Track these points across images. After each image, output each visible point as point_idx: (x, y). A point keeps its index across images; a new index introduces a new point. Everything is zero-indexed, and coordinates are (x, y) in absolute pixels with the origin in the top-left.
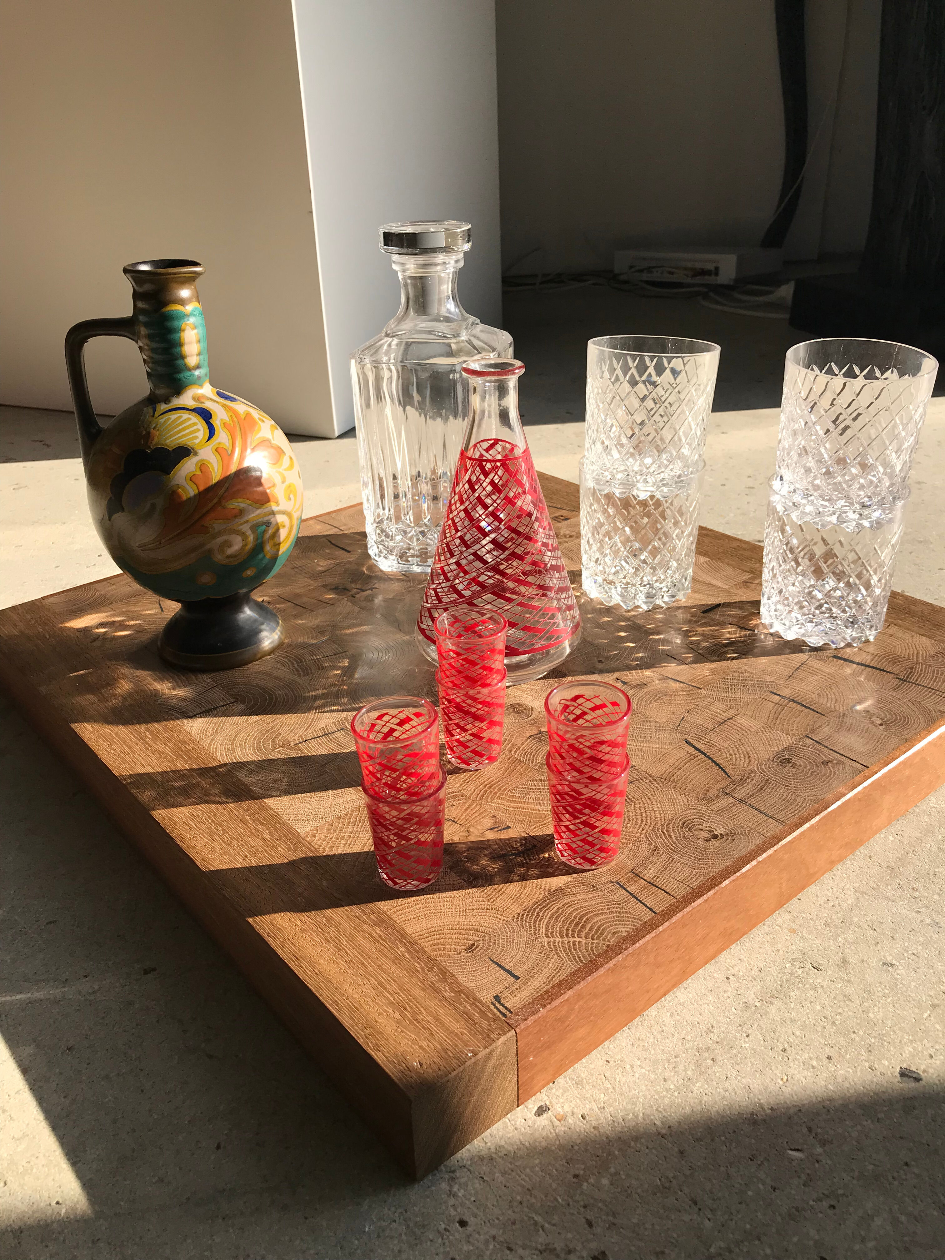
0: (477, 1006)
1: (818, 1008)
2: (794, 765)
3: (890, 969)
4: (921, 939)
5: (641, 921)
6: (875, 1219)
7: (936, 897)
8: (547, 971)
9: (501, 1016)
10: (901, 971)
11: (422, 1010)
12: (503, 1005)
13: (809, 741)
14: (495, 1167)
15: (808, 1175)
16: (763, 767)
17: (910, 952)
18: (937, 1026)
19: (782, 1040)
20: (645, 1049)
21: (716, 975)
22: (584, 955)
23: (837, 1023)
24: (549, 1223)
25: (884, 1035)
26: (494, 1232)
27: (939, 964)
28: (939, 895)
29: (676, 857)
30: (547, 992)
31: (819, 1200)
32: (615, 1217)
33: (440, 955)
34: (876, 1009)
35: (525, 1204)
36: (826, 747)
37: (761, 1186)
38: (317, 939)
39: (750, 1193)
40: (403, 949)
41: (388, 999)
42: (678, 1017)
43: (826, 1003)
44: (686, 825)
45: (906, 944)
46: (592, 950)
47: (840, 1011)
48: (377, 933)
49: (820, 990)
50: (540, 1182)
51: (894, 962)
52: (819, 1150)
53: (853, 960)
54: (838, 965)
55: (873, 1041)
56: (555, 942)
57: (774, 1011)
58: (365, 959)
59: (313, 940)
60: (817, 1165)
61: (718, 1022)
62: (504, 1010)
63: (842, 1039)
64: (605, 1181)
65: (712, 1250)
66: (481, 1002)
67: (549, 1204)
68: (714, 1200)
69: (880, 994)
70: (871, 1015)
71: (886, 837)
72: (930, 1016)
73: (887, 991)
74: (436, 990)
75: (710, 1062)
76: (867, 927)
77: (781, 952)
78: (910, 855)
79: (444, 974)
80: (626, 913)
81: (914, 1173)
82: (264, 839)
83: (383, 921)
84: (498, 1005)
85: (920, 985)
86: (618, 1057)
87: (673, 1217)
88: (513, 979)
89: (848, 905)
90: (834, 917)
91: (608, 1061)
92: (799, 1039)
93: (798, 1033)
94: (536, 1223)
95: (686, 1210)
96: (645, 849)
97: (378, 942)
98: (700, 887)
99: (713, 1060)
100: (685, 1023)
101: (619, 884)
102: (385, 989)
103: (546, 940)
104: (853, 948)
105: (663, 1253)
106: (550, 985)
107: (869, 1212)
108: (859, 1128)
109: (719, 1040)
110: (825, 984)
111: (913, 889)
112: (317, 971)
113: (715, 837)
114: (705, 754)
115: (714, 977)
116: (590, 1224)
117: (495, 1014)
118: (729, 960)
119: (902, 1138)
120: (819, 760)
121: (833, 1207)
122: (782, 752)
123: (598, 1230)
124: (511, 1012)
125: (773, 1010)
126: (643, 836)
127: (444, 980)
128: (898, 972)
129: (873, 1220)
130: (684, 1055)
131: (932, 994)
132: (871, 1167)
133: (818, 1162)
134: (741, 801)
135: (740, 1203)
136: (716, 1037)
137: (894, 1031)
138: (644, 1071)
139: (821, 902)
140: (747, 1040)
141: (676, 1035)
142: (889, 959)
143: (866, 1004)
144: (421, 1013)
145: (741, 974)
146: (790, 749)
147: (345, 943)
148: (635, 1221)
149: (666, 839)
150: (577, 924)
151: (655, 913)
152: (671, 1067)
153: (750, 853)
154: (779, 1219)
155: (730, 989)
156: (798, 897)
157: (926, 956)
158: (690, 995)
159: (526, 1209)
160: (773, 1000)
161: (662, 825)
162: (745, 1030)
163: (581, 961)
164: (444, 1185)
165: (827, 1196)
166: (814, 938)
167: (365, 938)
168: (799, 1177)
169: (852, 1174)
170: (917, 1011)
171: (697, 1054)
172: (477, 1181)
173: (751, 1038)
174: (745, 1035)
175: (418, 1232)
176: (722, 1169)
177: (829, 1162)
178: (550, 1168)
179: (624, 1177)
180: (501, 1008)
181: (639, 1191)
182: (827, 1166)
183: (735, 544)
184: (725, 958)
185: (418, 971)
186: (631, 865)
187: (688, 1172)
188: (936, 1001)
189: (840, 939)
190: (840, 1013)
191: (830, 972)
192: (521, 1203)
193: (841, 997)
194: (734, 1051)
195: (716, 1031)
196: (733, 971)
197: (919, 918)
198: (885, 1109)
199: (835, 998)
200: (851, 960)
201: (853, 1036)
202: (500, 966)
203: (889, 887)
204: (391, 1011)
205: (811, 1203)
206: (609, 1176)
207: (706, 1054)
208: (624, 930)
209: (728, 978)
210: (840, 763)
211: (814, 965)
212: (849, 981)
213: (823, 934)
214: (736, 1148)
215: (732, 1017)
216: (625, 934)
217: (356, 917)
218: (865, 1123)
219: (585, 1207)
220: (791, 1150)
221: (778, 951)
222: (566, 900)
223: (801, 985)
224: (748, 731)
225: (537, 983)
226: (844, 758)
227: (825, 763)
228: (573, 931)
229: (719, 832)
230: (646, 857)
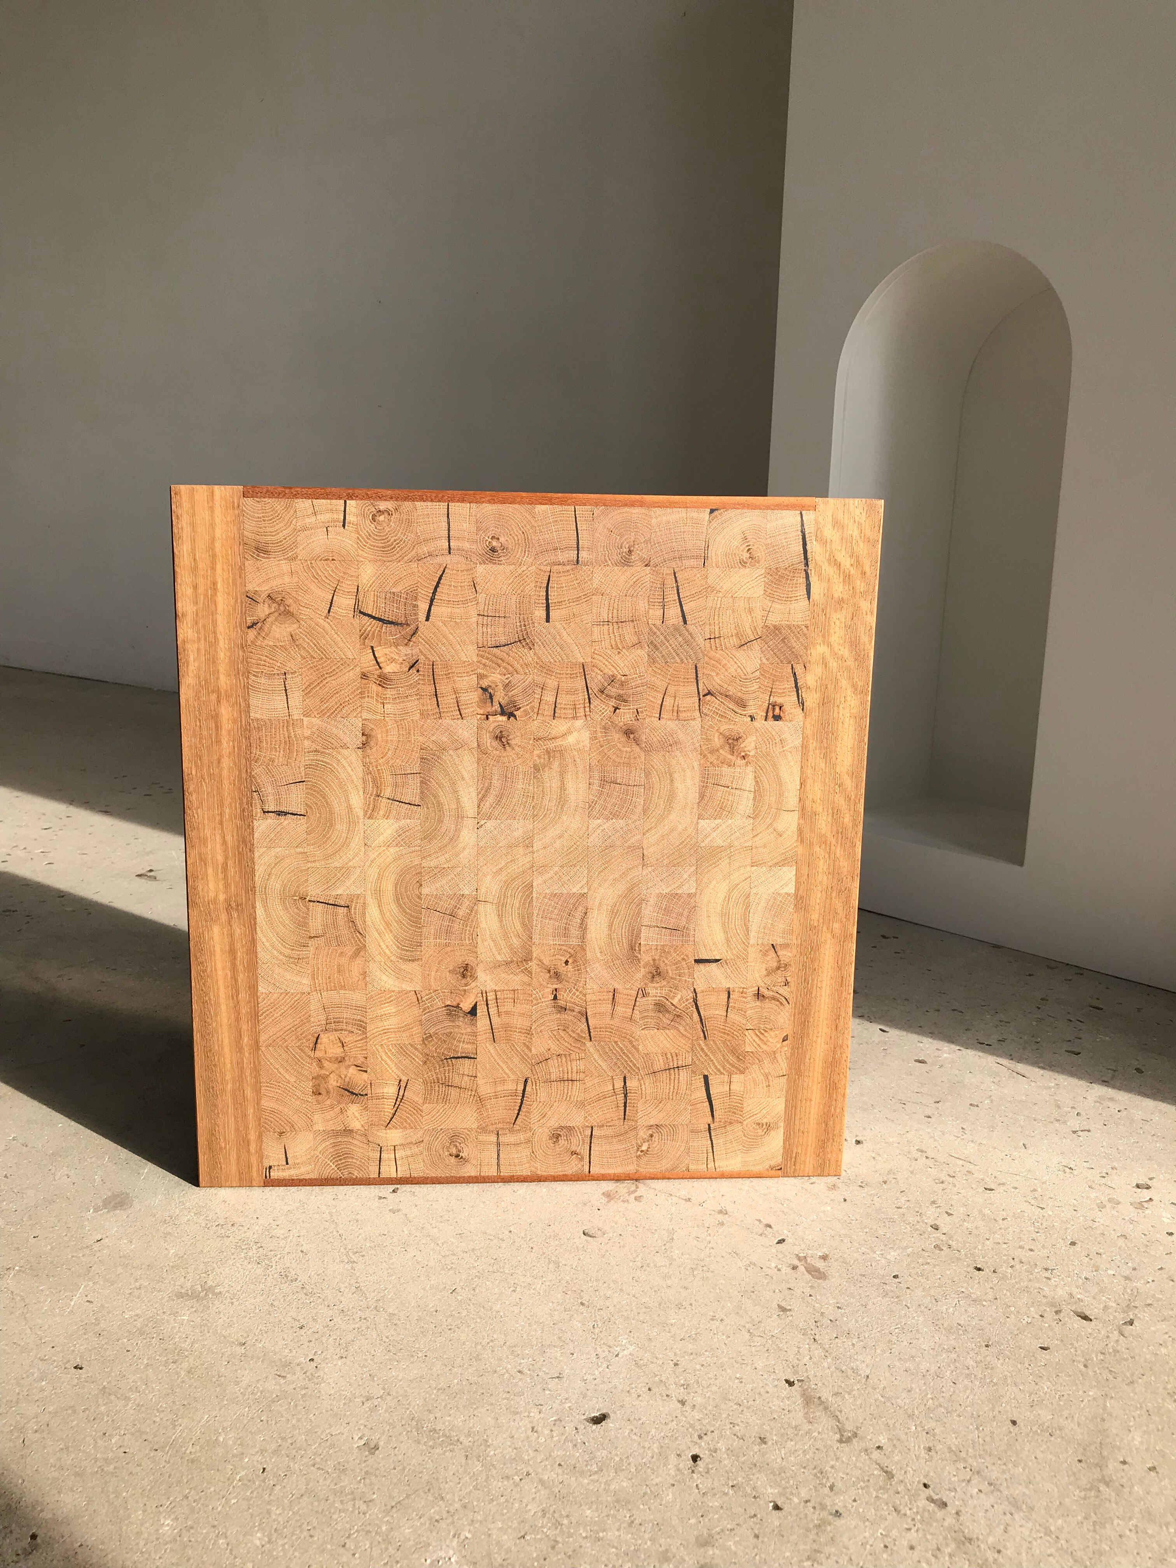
0: (259, 1165)
2: (557, 1141)
5: (368, 1176)
8: (303, 1170)
9: (264, 1177)
12: (270, 1172)
16: (539, 1131)
22: (326, 1173)
29: (424, 1153)
30: (293, 1180)
33: (265, 1127)
36: (591, 1143)
40: (252, 1111)
44: (453, 1139)
46: (332, 1174)
48: (248, 1092)
56: (320, 1158)
58: (231, 1104)
62: (268, 1175)
66: (262, 1164)
74: (249, 1144)
79: (259, 1139)
80: (367, 1167)
83: (255, 1088)
88: (285, 1163)
96: (415, 1139)
97: (244, 1098)
98: (415, 1178)
101: (381, 1148)
102: (228, 1127)
103: (318, 1154)
106: (298, 1177)
112: (206, 1094)
113: (457, 1156)
114: (523, 1096)
117: (262, 1174)
120: (574, 1148)
124: (270, 1178)
126: (425, 1129)
127: (256, 1142)
144: (234, 1151)
146: (570, 1129)
147: (229, 1087)
149: (433, 1140)
150: (340, 1155)
151: (379, 1176)
153: (460, 1177)
161: (441, 1129)
163: (322, 1176)
180: (268, 1173)
202: (286, 1152)
208: (356, 1174)
210: (582, 1159)
216: (354, 1177)
225: (294, 1173)
226: (588, 1157)
227: (574, 1153)
228: (334, 1158)
229: (463, 1155)
230: (411, 1143)
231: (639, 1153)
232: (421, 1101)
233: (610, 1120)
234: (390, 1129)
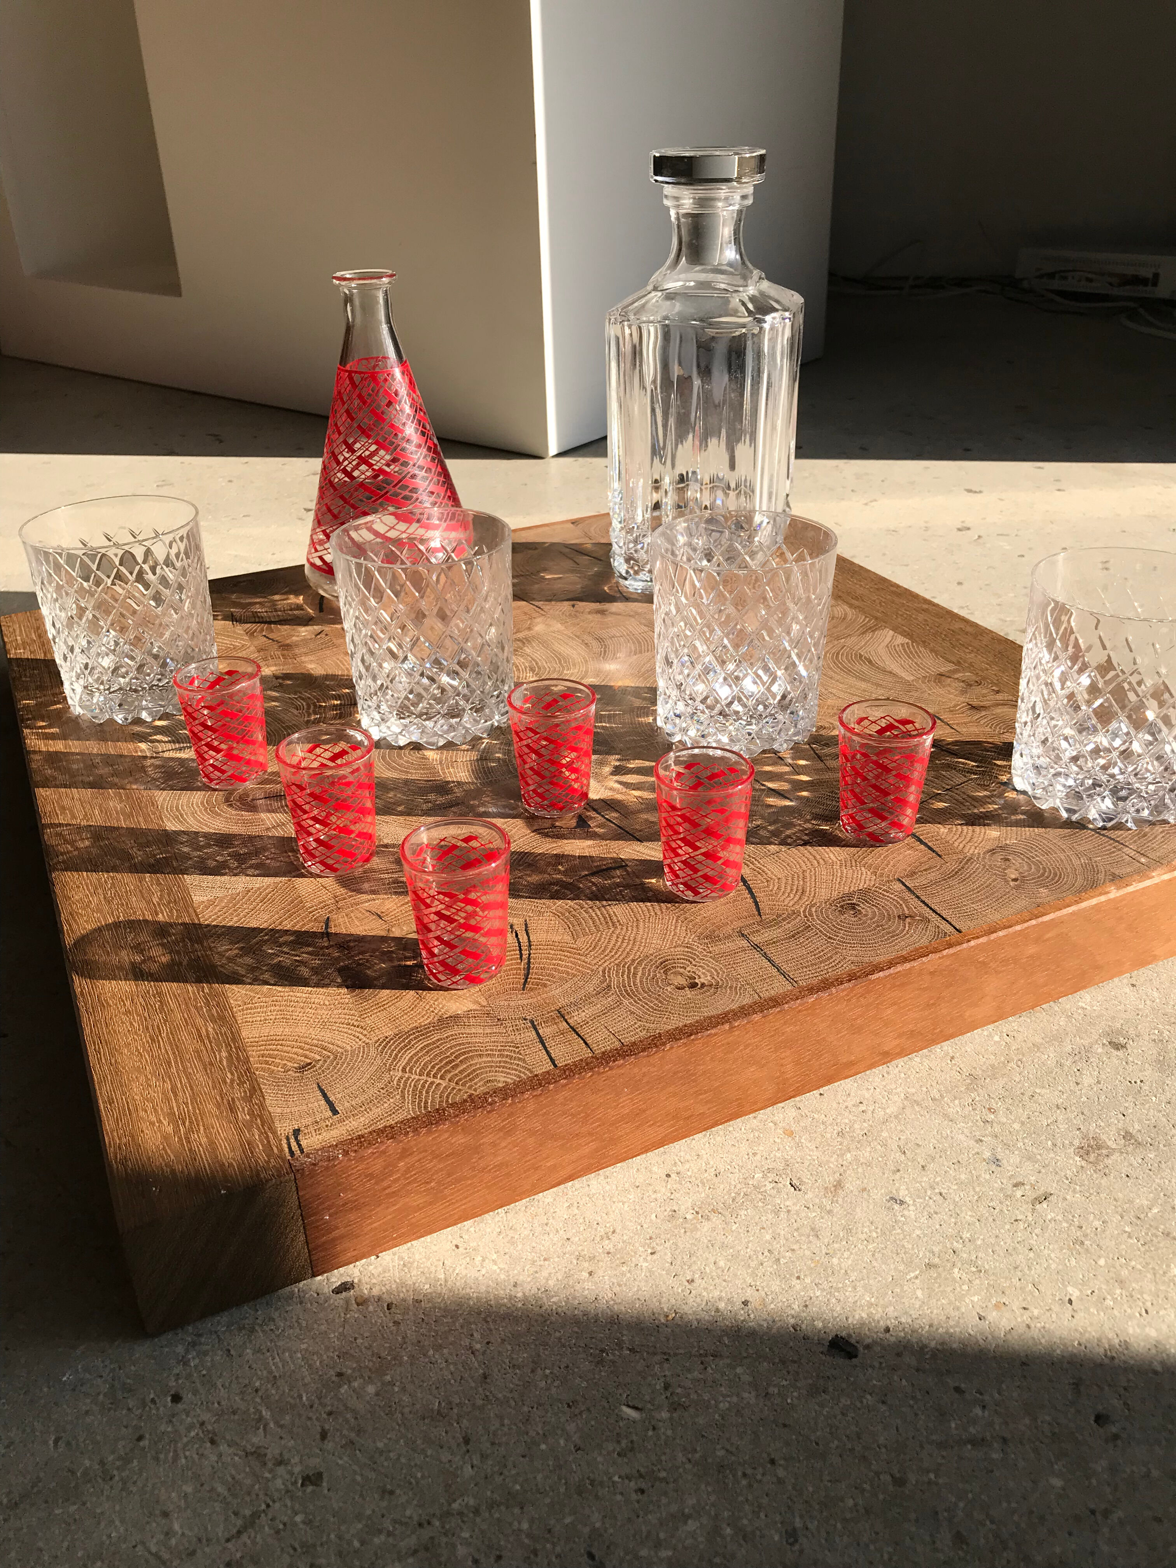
0: (267, 1138)
1: (768, 1237)
2: (857, 913)
3: (896, 1207)
4: (963, 1177)
5: (531, 1072)
6: (690, 1522)
7: (1016, 1126)
8: (377, 1111)
9: (287, 1154)
10: (911, 1213)
11: (202, 1128)
12: (298, 1142)
13: (898, 886)
14: (251, 1341)
15: (632, 1442)
16: (813, 909)
17: (937, 1191)
18: (919, 1293)
19: (694, 1268)
20: (512, 1242)
21: (655, 1169)
22: (434, 1100)
23: (782, 1261)
24: (277, 1423)
25: (838, 1290)
26: (206, 1416)
27: (969, 1213)
28: (1023, 1123)
29: (626, 1003)
30: (361, 1137)
31: (629, 1478)
32: (358, 1435)
33: (263, 1070)
34: (846, 1254)
35: (260, 1393)
36: (918, 897)
37: (562, 1442)
38: (136, 1025)
39: (543, 1447)
40: (224, 1054)
41: (171, 1108)
42: (576, 1211)
43: (782, 1233)
44: (666, 966)
45: (938, 1179)
46: (448, 1097)
47: (795, 1247)
48: (207, 1030)
49: (783, 1215)
50: (294, 1371)
51: (907, 1199)
52: (665, 1415)
53: (851, 1185)
54: (826, 1188)
55: (818, 1293)
56: (408, 1079)
57: (706, 1229)
58: (175, 1057)
59: (131, 1024)
60: (650, 1433)
61: (624, 1228)
62: (295, 1148)
63: (778, 1283)
64: (371, 1389)
65: (455, 1506)
66: (274, 1133)
67: (289, 1399)
68: (493, 1444)
69: (863, 1237)
70: (835, 1261)
71: (990, 1036)
72: (917, 1277)
73: (874, 1235)
74: (232, 1109)
75: (585, 1275)
76: (894, 1147)
77: (758, 1157)
78: (1012, 1064)
79: (254, 1091)
80: (520, 1059)
81: (776, 1476)
82: (149, 902)
83: (222, 1018)
84: (292, 1141)
85: (925, 1235)
86: (473, 1244)
87: (429, 1452)
88: (330, 1114)
89: (886, 1113)
90: (856, 1126)
91: (457, 1247)
92: (719, 1271)
93: (722, 1263)
94: (261, 1418)
95: (450, 1448)
96: (590, 988)
97: (202, 1041)
98: (634, 1045)
99: (590, 1274)
100: (581, 1221)
101: (532, 1022)
102: (176, 1095)
103: (400, 1074)
104: (860, 1170)
105: (392, 1493)
106: (370, 1129)
107: (687, 1510)
108: (735, 1399)
109: (612, 1250)
110: (794, 1209)
111: (989, 1109)
112: (113, 1061)
113: (693, 986)
114: (745, 882)
115: (650, 1171)
116: (324, 1435)
117: (281, 1151)
118: (682, 1154)
119: (785, 1426)
120: (896, 913)
121: (642, 1491)
122: (850, 895)
123: (329, 1445)
124: (302, 1151)
125: (706, 1226)
126: (601, 969)
127: (248, 1099)
128: (906, 1212)
129: (686, 1523)
130: (556, 1260)
131: (936, 1249)
132: (721, 1453)
133: (654, 1429)
134: (756, 947)
135: (524, 1456)
136: (611, 1246)
137: (855, 1288)
138: (495, 1268)
139: (850, 1104)
140: (649, 1258)
141: (561, 1232)
142: (903, 1194)
143: (836, 1246)
144: (198, 1131)
145: (689, 1173)
146: (865, 892)
147: (164, 1035)
148: (380, 1445)
149: (628, 977)
150: (450, 1062)
151: (555, 1066)
152: (532, 1270)
153: (726, 1014)
154: (562, 1490)
155: (663, 1190)
156: (821, 1090)
157: (957, 1199)
158: (608, 1188)
159: (258, 1400)
160: (713, 1216)
161: (633, 961)
162: (654, 1244)
163: (426, 1107)
164: (180, 1349)
165: (641, 1476)
166: (813, 1147)
167: (190, 1033)
168: (619, 1442)
169: (690, 1456)
170: (902, 1267)
171: (575, 1262)
172: (220, 1352)
173: (655, 1257)
174: (650, 1251)
175: (120, 1395)
176: (526, 1409)
177: (669, 1432)
178: (315, 1358)
179: (396, 1389)
180: (293, 1144)
181: (407, 1410)
182: (663, 1437)
183: (957, 626)
184: (679, 1149)
185: (225, 1082)
186: (562, 1002)
187: (480, 1402)
188: (936, 1260)
189: (849, 1155)
190: (793, 1250)
191: (810, 1195)
192: (257, 1391)
193: (807, 1230)
194: (624, 1269)
195: (614, 1238)
196: (680, 1168)
197: (977, 1148)
198: (784, 1383)
199: (797, 1230)
200: (847, 1185)
201: (794, 1282)
202: (325, 1095)
203: (957, 1102)
204: (165, 1123)
205: (616, 1478)
206: (379, 1384)
207: (586, 1265)
208: (503, 1079)
209: (668, 1176)
210: (925, 920)
211: (794, 1182)
212: (829, 1212)
213: (829, 1145)
214: (558, 1387)
215: (645, 1226)
216: (500, 1085)
217: (196, 1008)
218: (746, 1395)
219: (330, 1414)
220: (628, 1406)
221: (755, 1154)
222: (456, 1030)
223: (760, 1204)
224: (821, 862)
225: (358, 1124)
226: (934, 915)
227: (902, 917)
228: (439, 1069)
229: (702, 980)
230: (588, 996)
231: (1012, 883)
232: (568, 938)
233: (917, 864)
234: (531, 990)
